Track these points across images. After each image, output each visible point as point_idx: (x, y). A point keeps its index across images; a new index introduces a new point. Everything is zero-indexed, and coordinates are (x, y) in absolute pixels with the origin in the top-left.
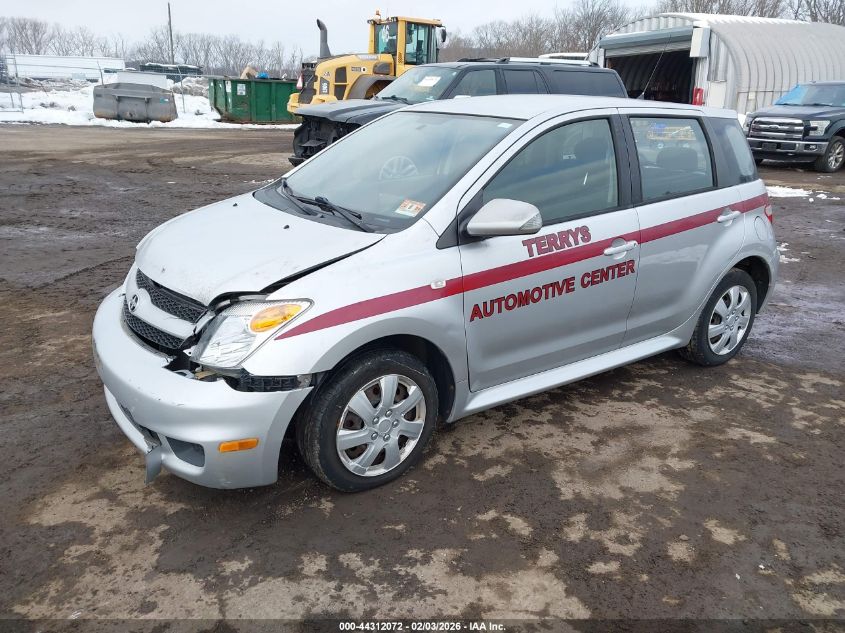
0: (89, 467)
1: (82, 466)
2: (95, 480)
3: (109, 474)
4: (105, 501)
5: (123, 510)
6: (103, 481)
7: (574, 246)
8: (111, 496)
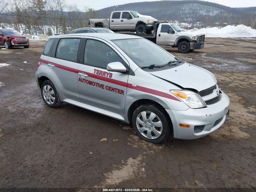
0: (229, 139)
1: (231, 139)
2: (230, 135)
3: (227, 135)
4: (232, 131)
5: (230, 127)
6: (229, 134)
8: (230, 131)
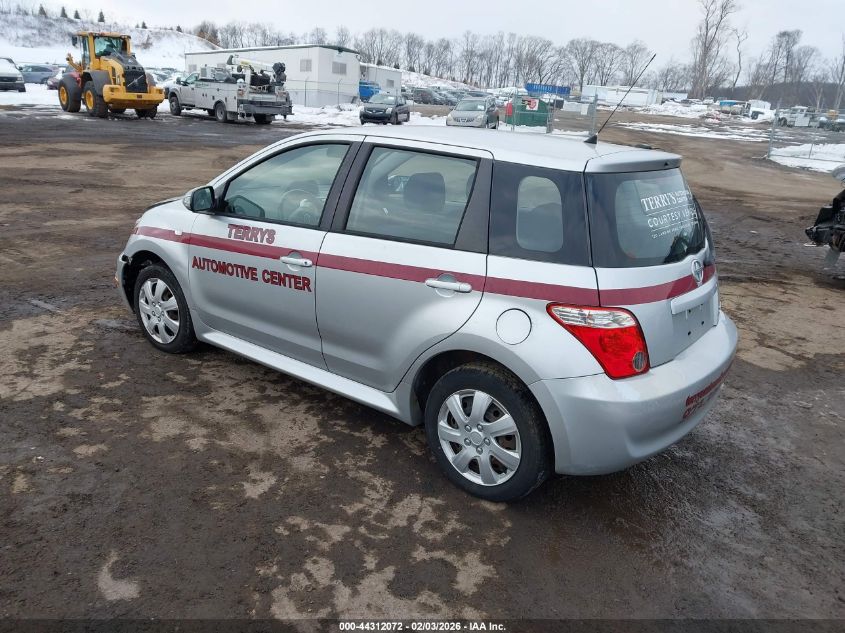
7: (259, 243)
